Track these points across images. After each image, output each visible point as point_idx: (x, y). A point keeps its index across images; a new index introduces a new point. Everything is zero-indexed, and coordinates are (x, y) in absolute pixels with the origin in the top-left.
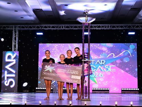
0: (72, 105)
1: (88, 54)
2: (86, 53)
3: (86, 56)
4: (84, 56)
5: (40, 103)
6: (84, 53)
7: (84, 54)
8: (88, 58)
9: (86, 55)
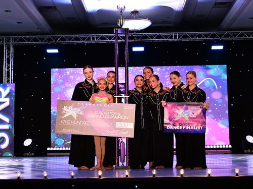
0: (102, 178)
1: (125, 86)
2: (122, 84)
3: (122, 90)
4: (119, 88)
5: (45, 175)
6: (118, 84)
7: (118, 86)
8: (126, 93)
9: (121, 88)
